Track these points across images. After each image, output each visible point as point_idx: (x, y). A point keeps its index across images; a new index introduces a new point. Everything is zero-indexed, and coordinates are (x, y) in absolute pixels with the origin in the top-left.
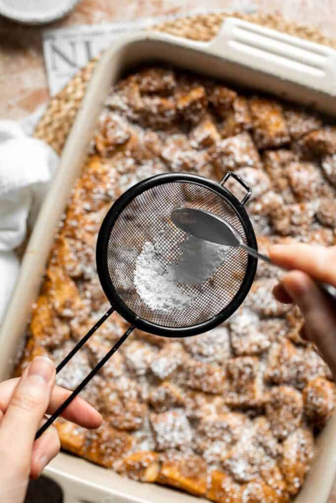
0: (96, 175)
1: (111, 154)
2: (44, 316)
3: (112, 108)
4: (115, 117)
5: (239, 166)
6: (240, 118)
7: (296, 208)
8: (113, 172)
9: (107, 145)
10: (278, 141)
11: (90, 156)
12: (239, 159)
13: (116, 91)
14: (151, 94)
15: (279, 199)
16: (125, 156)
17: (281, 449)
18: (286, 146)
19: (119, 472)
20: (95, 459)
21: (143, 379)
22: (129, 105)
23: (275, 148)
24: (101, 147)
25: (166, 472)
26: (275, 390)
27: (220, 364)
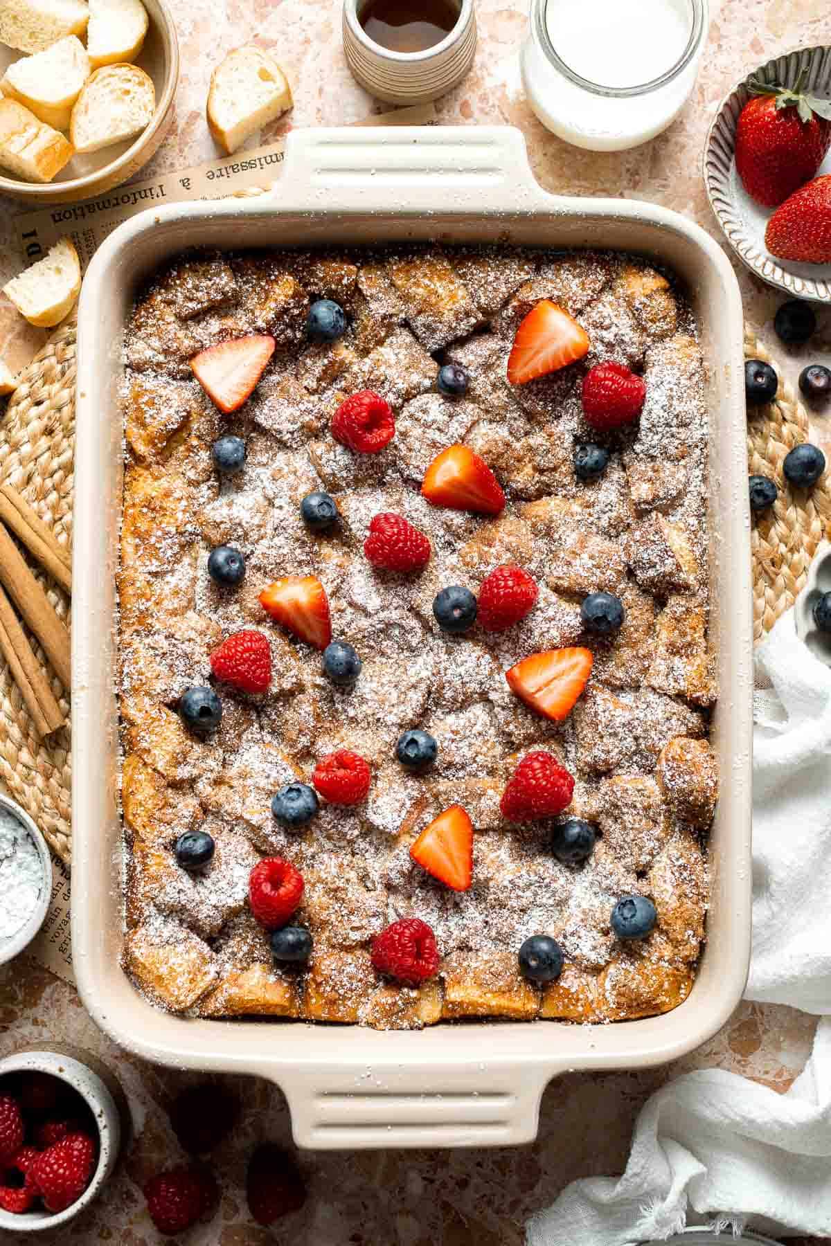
0: (149, 504)
1: (164, 455)
2: (145, 792)
3: (137, 368)
4: (149, 382)
5: (408, 397)
6: (378, 308)
7: (537, 439)
8: (179, 487)
9: (151, 442)
10: (463, 328)
11: (126, 467)
12: (402, 386)
13: (131, 333)
14: (197, 317)
15: (503, 432)
16: (190, 449)
17: (646, 890)
18: (482, 330)
19: (371, 1025)
20: (324, 1015)
21: (362, 844)
22: (166, 352)
23: (461, 342)
24: (141, 448)
25: (455, 995)
26: (605, 784)
27: (492, 772)
